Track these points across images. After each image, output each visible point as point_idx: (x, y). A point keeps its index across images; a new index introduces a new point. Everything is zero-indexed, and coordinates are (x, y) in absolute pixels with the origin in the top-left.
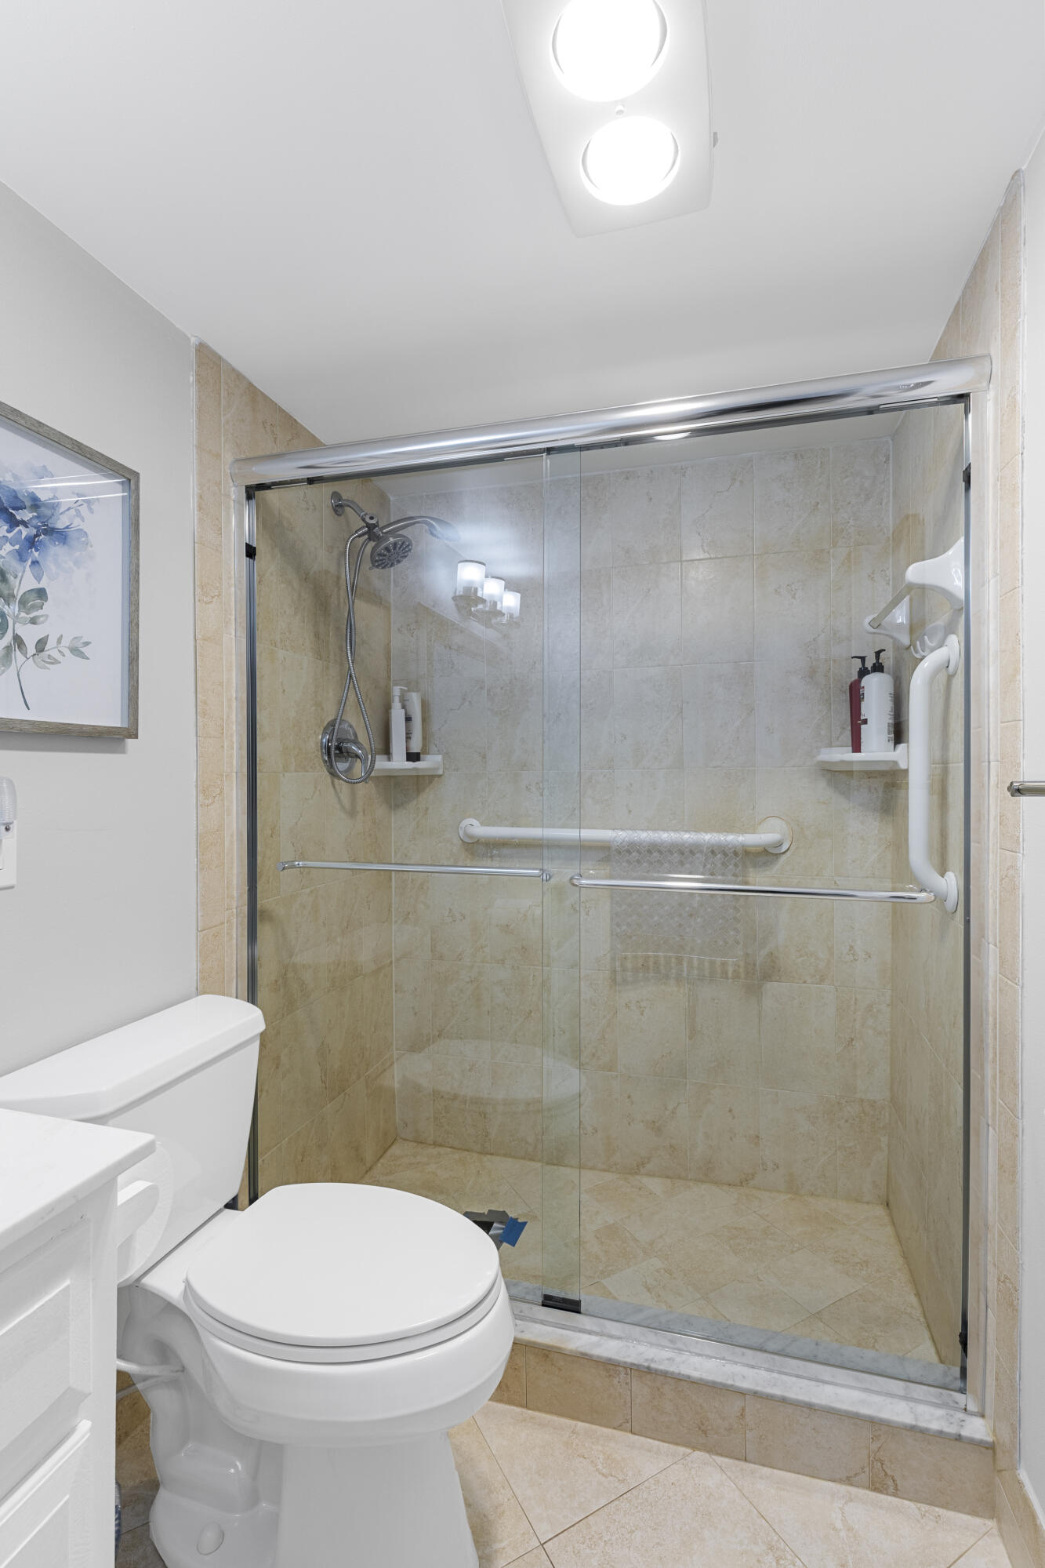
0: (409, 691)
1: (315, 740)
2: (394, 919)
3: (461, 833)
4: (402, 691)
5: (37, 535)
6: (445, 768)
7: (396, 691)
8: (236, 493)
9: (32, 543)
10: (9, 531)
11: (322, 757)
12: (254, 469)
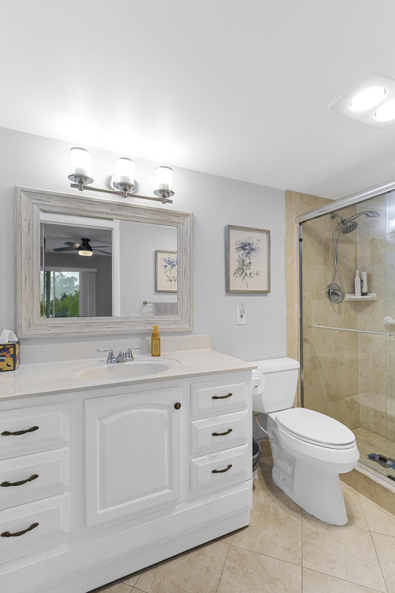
0: (362, 271)
1: (324, 291)
2: (359, 350)
3: (384, 322)
4: (360, 272)
5: (250, 251)
6: (378, 298)
7: (357, 272)
8: (297, 225)
9: (248, 253)
10: (244, 252)
11: (327, 295)
12: (303, 217)
